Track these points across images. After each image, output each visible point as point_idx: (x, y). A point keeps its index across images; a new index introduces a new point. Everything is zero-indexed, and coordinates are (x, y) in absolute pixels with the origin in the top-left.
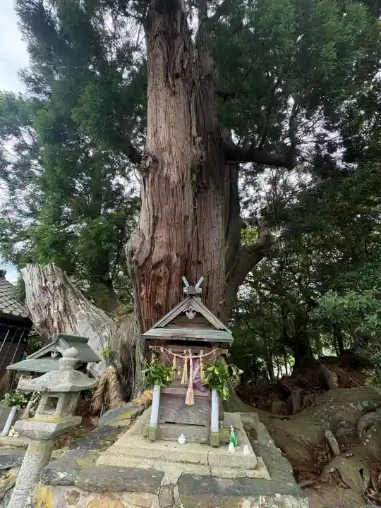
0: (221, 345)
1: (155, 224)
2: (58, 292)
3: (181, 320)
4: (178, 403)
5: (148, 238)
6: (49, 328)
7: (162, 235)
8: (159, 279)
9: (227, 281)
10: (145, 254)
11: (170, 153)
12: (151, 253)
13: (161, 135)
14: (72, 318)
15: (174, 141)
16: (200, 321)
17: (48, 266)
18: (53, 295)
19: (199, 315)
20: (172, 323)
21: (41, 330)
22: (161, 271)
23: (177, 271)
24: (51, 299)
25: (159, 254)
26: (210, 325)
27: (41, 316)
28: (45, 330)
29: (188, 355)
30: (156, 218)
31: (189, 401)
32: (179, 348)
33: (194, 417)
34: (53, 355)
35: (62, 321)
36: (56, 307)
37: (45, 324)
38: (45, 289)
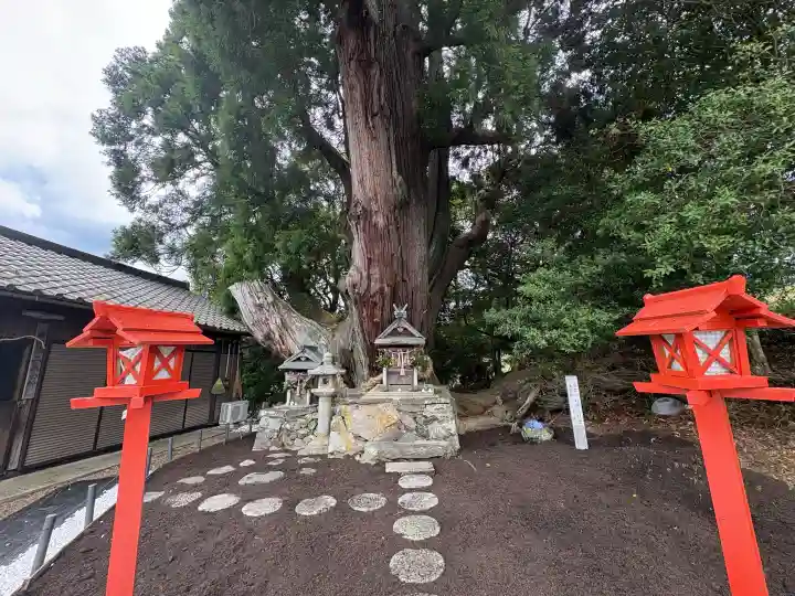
0: (418, 346)
1: (369, 264)
2: (272, 308)
3: (395, 333)
4: (396, 376)
5: (365, 274)
6: (272, 340)
7: (376, 272)
8: (375, 304)
9: (430, 291)
10: (365, 286)
11: (377, 202)
12: (369, 285)
13: (368, 184)
14: (291, 331)
15: (378, 190)
16: (407, 333)
18: (268, 311)
19: (405, 329)
20: (391, 334)
21: (265, 342)
22: (377, 299)
23: (388, 298)
24: (267, 315)
25: (375, 287)
26: (412, 335)
27: (262, 330)
28: (270, 342)
29: (400, 352)
30: (370, 260)
31: (402, 372)
32: (394, 349)
33: (404, 381)
34: (303, 359)
35: (283, 334)
36: (274, 323)
37: (268, 337)
38: (260, 307)
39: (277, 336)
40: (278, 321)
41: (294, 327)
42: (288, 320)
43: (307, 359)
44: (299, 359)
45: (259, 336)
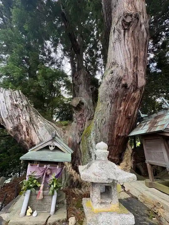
1: (134, 62)
2: (25, 109)
5: (130, 70)
6: (19, 131)
7: (141, 69)
8: (134, 99)
10: (130, 81)
12: (133, 81)
14: (36, 126)
17: (17, 92)
18: (22, 110)
21: (13, 132)
22: (137, 94)
24: (20, 113)
25: (141, 81)
27: (13, 123)
28: (17, 132)
30: (136, 58)
34: (52, 148)
35: (29, 127)
36: (25, 118)
37: (17, 129)
38: (16, 106)
39: (24, 129)
40: (28, 119)
41: (38, 124)
42: (35, 120)
43: (56, 148)
44: (47, 148)
45: (9, 126)
